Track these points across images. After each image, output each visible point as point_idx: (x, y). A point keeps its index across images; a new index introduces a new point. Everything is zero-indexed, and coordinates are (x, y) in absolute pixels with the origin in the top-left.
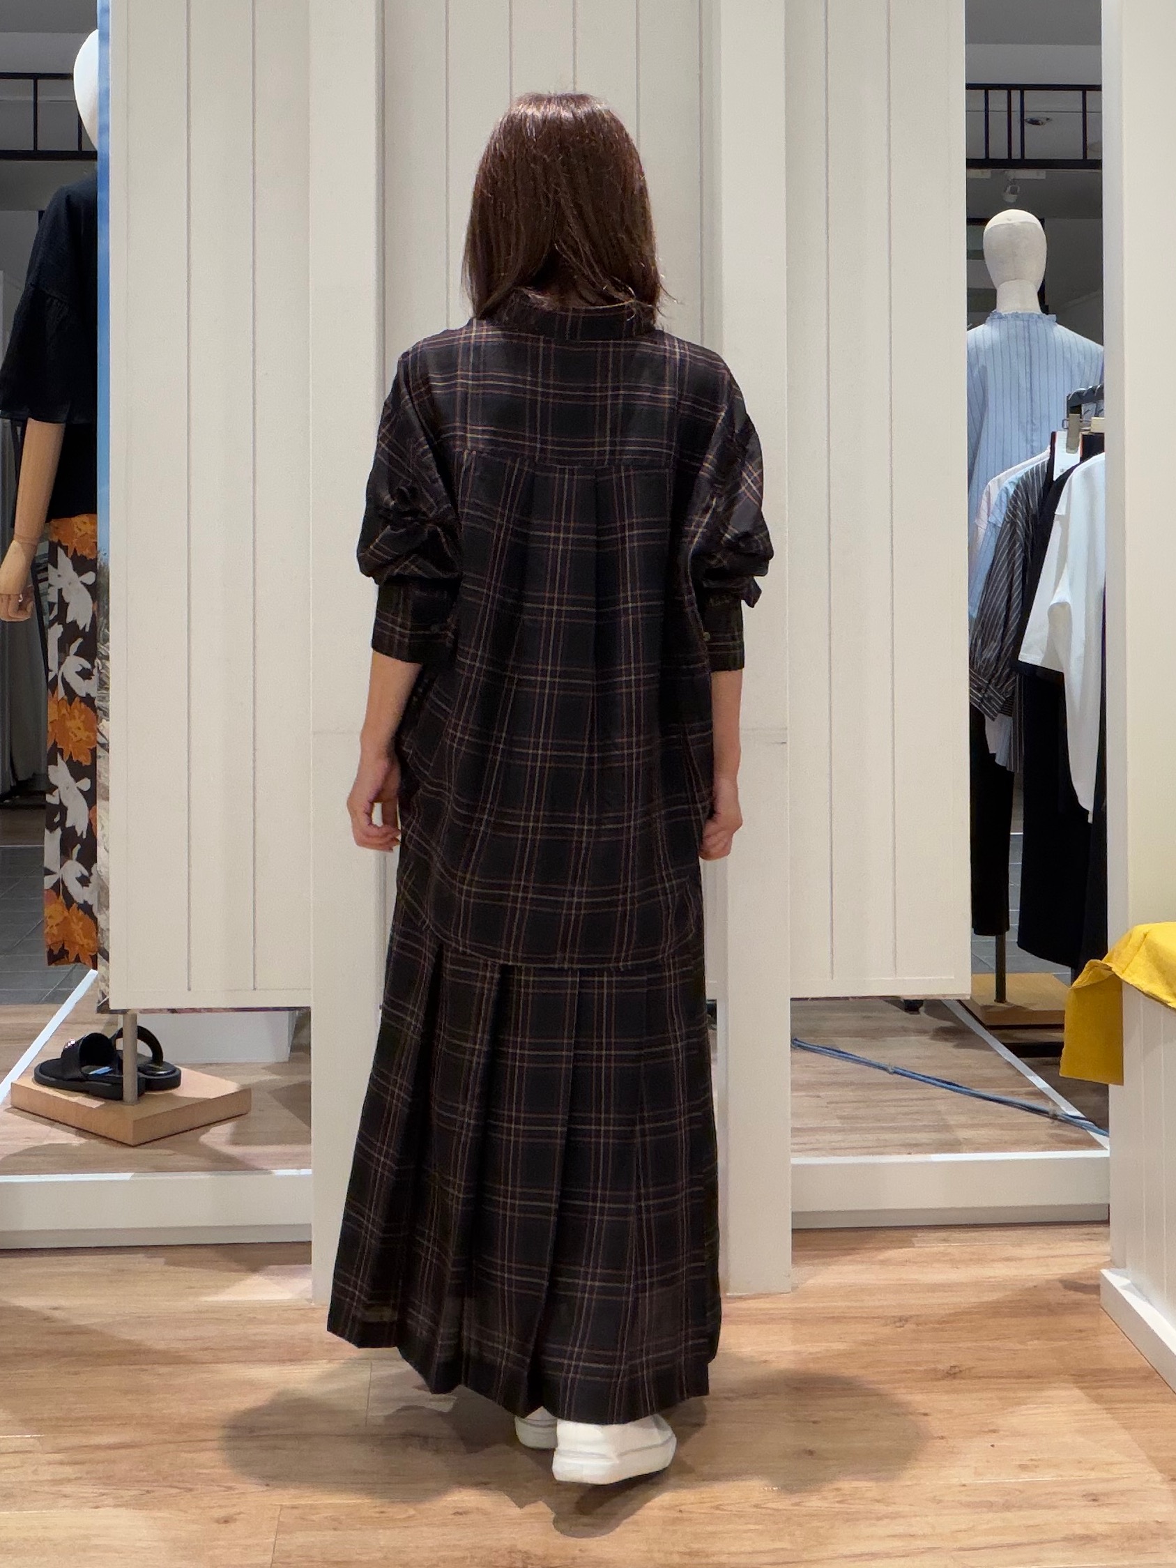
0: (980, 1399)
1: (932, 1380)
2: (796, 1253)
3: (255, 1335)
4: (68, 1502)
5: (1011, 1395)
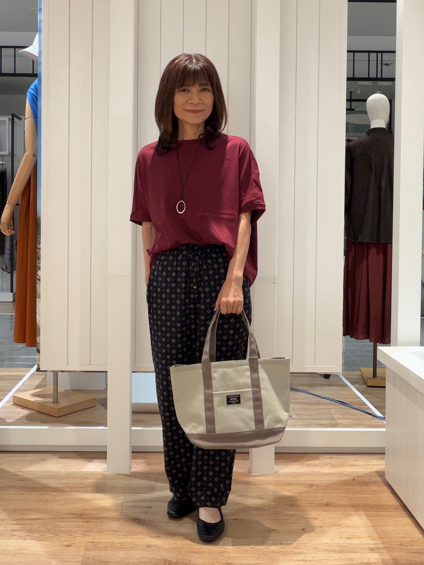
0: (336, 514)
1: (320, 506)
2: (276, 461)
3: (86, 483)
4: (15, 537)
5: (347, 513)
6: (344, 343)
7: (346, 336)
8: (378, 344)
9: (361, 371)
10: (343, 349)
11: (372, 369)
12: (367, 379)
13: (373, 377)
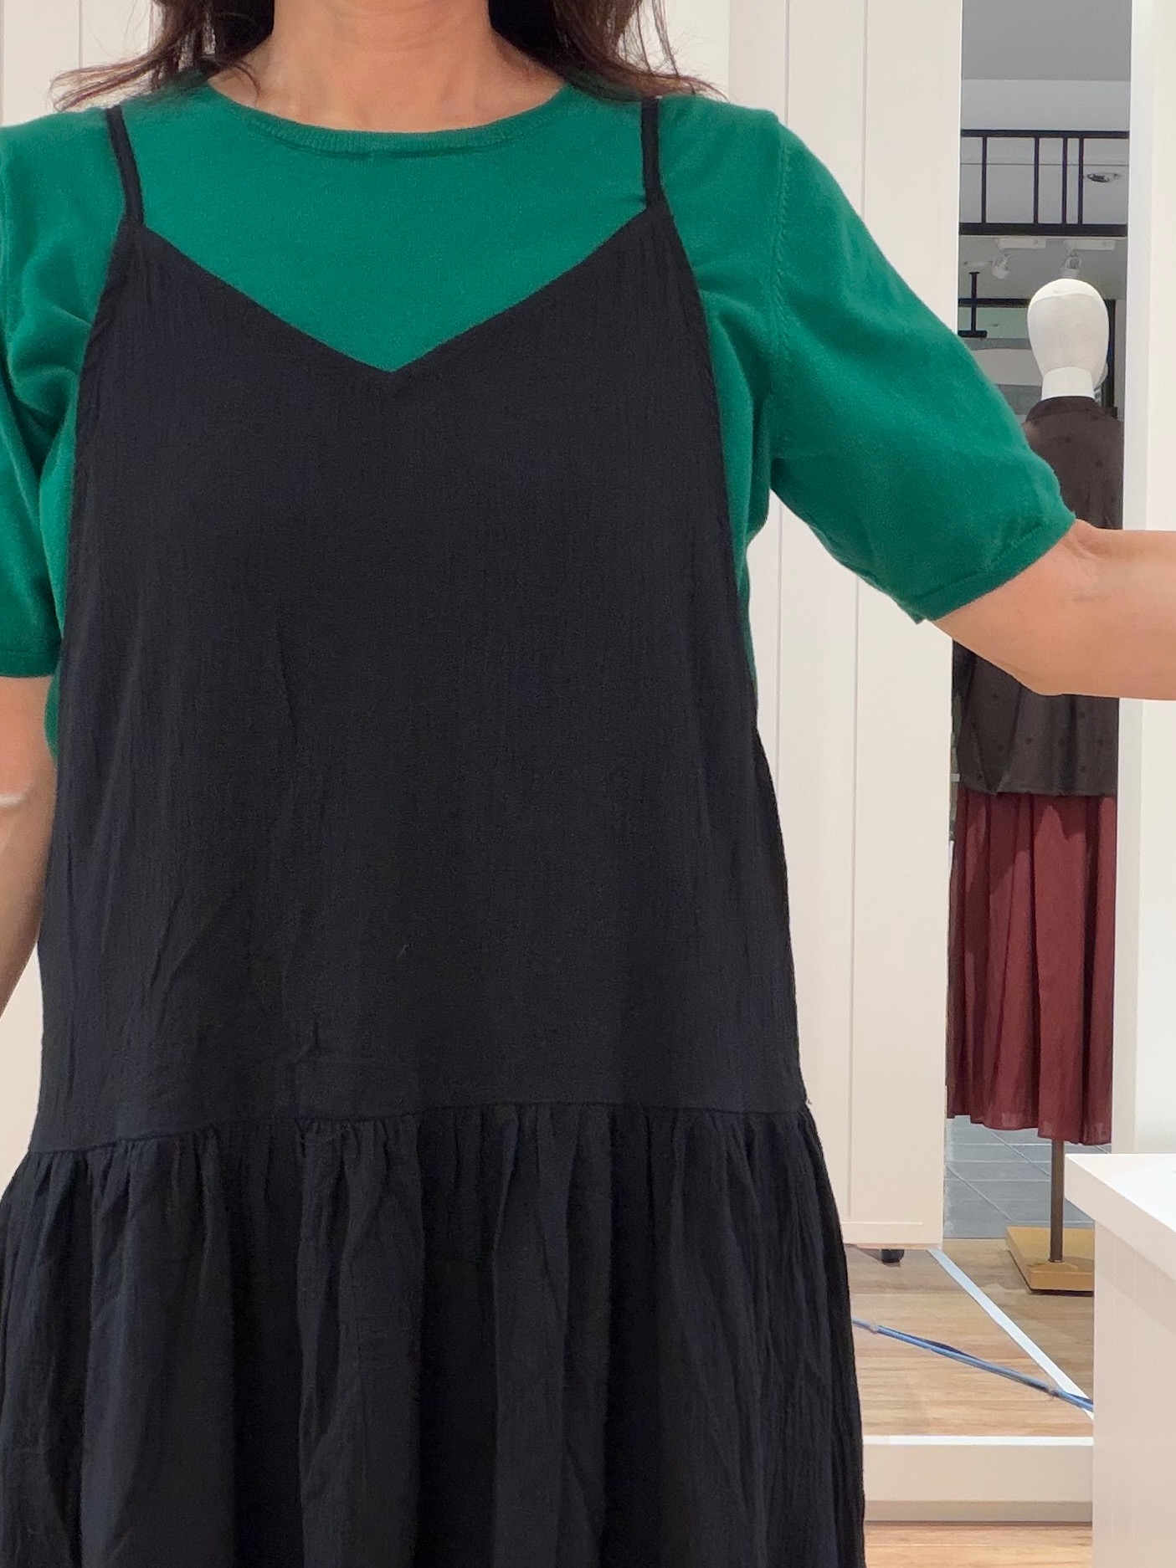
6: (952, 1143)
7: (957, 1117)
8: (1067, 1144)
9: (1008, 1237)
10: (945, 1161)
11: (1049, 1230)
12: (1030, 1266)
13: (1052, 1260)
